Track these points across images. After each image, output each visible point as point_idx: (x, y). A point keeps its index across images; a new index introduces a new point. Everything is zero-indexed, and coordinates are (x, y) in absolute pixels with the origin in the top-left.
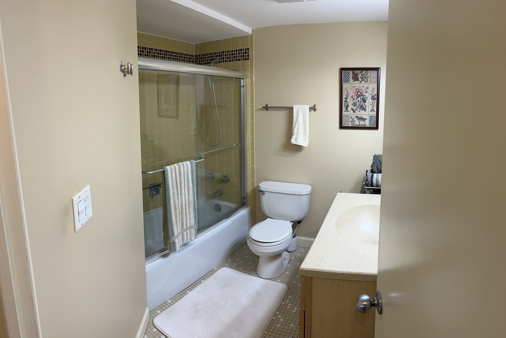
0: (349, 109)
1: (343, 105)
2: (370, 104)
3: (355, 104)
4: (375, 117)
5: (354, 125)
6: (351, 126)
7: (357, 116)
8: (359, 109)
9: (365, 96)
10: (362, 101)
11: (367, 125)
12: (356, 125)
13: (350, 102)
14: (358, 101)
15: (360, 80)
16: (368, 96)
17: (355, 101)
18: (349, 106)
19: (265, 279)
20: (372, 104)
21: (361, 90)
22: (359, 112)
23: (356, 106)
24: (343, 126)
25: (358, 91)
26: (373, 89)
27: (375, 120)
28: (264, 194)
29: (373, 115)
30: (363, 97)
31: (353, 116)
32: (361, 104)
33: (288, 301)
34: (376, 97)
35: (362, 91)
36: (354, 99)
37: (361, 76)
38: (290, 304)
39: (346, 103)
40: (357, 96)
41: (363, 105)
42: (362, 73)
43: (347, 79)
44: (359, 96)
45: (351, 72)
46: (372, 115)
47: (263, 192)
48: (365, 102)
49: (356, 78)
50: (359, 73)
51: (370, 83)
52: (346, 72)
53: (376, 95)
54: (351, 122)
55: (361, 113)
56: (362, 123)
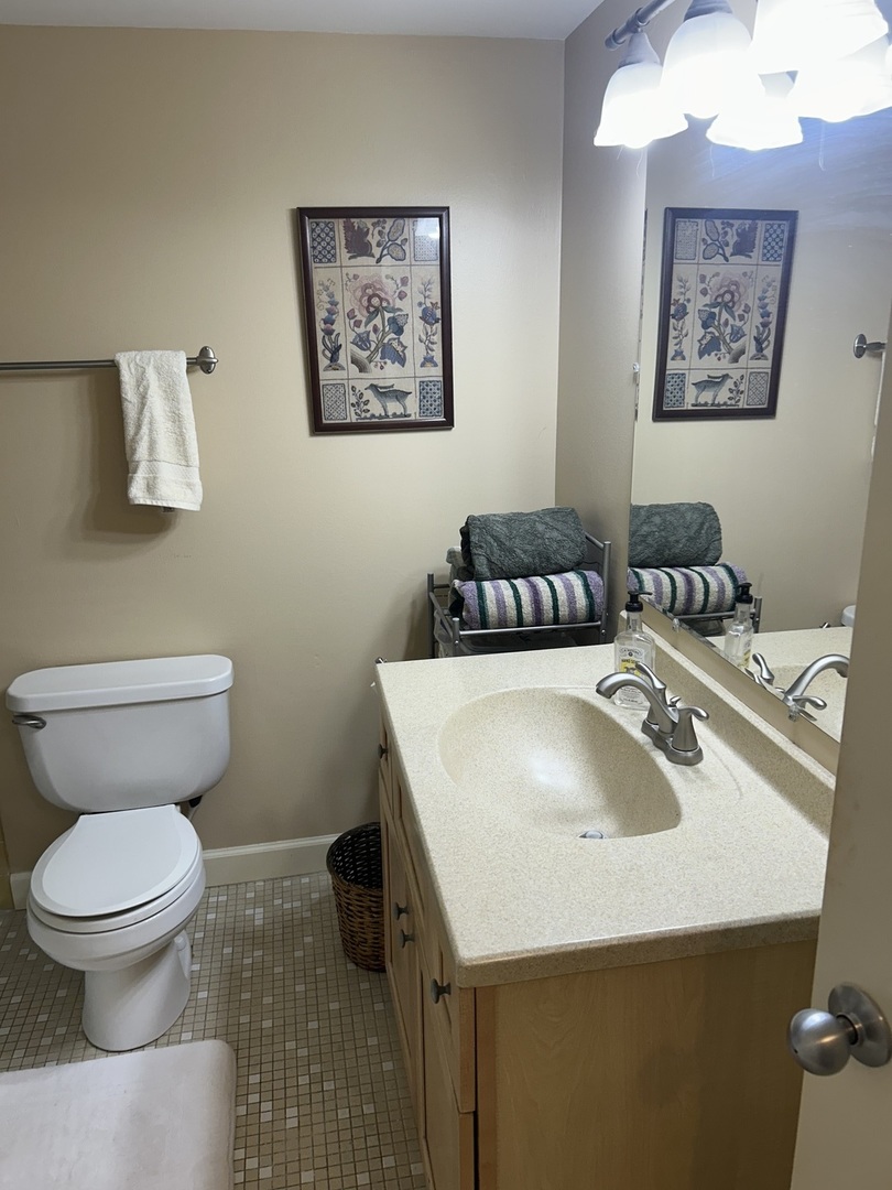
0: (343, 358)
1: (320, 347)
2: (417, 340)
3: (362, 342)
4: (440, 385)
5: (365, 418)
6: (354, 421)
7: (375, 382)
8: (378, 359)
9: (400, 310)
10: (387, 329)
11: (413, 415)
12: (373, 416)
13: (345, 332)
14: (375, 329)
15: (377, 251)
16: (411, 309)
17: (361, 330)
18: (343, 346)
19: (131, 1050)
20: (424, 338)
21: (381, 290)
22: (382, 368)
23: (369, 349)
24: (324, 421)
25: (370, 291)
26: (426, 286)
27: (439, 393)
28: (44, 723)
29: (431, 379)
30: (392, 315)
31: (361, 386)
32: (386, 341)
33: (254, 1098)
34: (438, 313)
35: (386, 293)
36: (358, 324)
37: (377, 238)
38: (267, 1106)
39: (330, 340)
40: (368, 312)
41: (395, 344)
42: (384, 228)
43: (324, 248)
44: (377, 310)
45: (339, 224)
46: (427, 379)
47: (36, 720)
48: (400, 331)
49: (359, 247)
50: (371, 228)
51: (414, 263)
52: (322, 225)
53: (439, 305)
54: (352, 409)
55: (390, 374)
56: (394, 407)
